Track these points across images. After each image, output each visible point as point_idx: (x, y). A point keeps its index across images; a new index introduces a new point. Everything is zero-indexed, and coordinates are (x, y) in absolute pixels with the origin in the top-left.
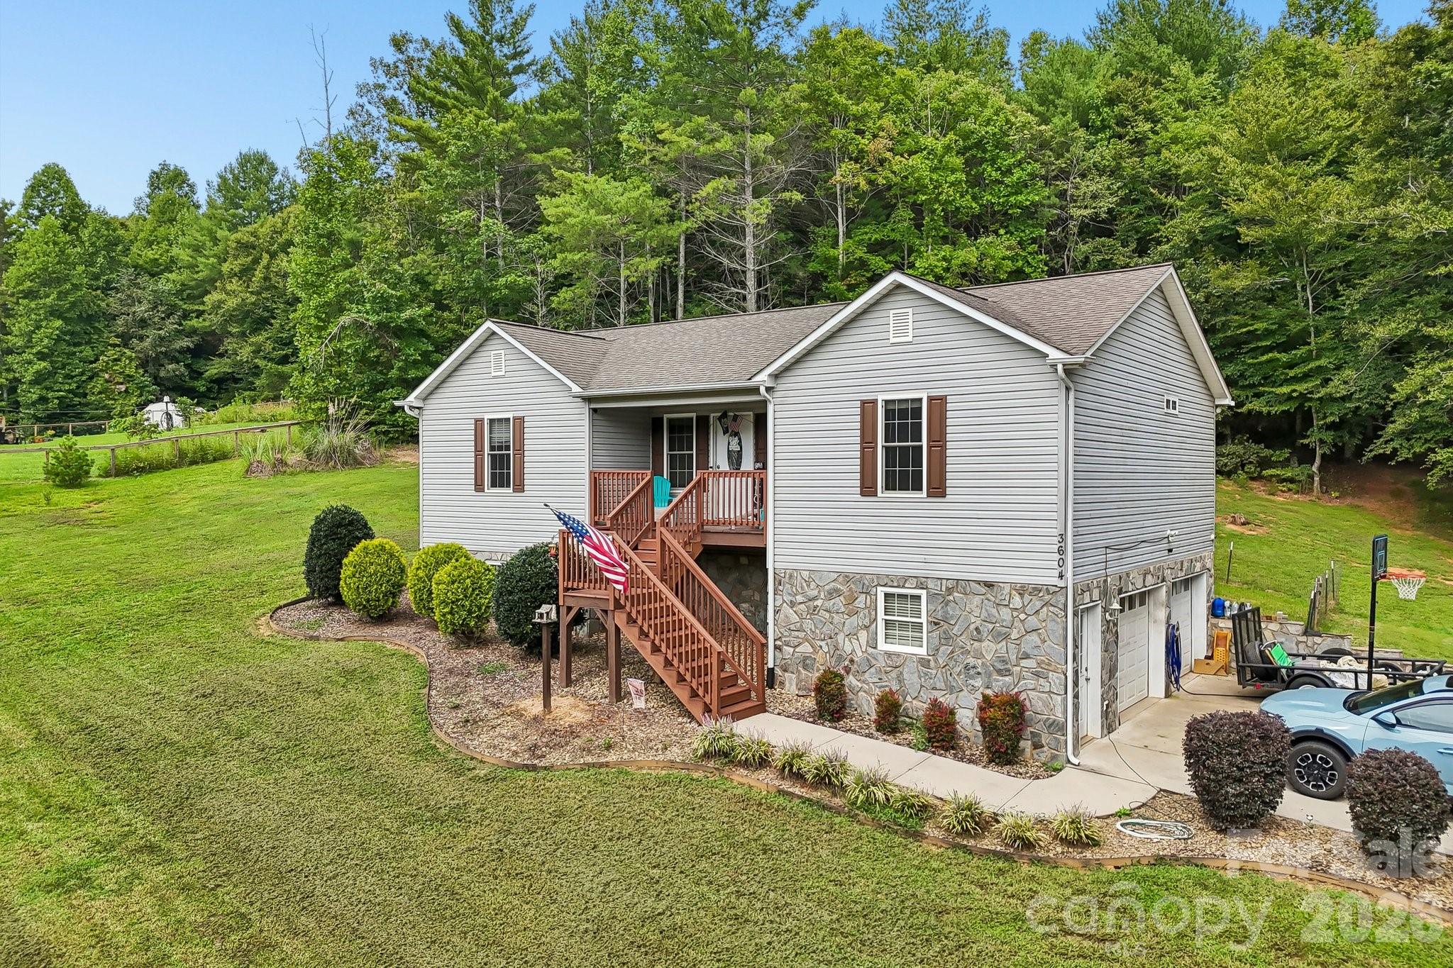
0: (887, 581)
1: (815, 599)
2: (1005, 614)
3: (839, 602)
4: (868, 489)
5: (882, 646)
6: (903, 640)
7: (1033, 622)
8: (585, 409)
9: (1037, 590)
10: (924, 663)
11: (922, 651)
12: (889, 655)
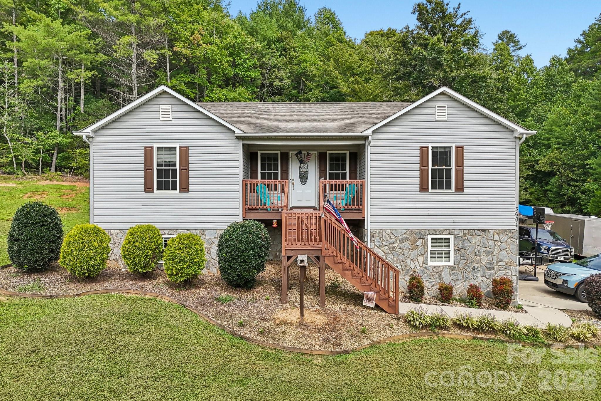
0: (435, 232)
1: (394, 243)
2: (491, 243)
3: (407, 244)
4: (423, 188)
5: (430, 263)
6: (440, 259)
7: (504, 245)
8: (240, 144)
9: (505, 232)
10: (452, 268)
11: (451, 263)
12: (435, 266)
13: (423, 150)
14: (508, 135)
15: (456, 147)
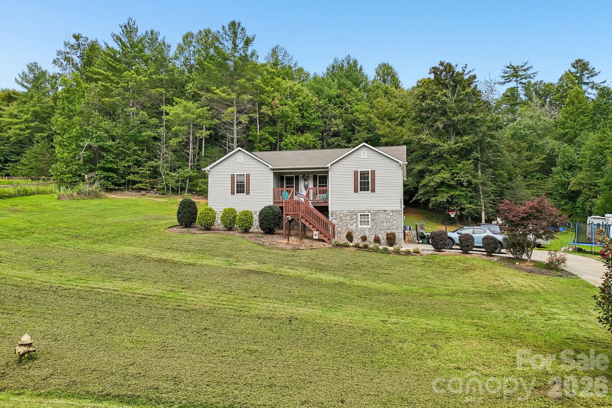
0: (361, 211)
1: (342, 217)
2: (389, 217)
3: (348, 218)
4: (356, 191)
5: (359, 226)
6: (364, 225)
7: (395, 218)
8: (272, 172)
9: (396, 211)
10: (370, 229)
11: (369, 227)
12: (362, 228)
13: (356, 173)
14: (396, 164)
15: (371, 171)
